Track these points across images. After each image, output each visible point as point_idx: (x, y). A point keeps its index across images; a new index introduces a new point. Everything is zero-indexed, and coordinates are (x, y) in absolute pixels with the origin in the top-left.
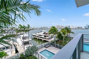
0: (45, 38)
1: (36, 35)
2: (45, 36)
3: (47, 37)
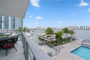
0: (47, 38)
1: (40, 35)
2: (48, 36)
3: (49, 38)
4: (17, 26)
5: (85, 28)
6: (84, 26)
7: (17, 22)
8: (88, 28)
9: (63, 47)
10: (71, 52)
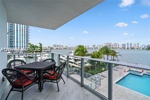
0: (75, 63)
1: (63, 58)
3: (78, 62)
4: (17, 42)
5: (129, 47)
6: (128, 44)
7: (17, 35)
8: (133, 47)
9: (104, 77)
10: (116, 83)
